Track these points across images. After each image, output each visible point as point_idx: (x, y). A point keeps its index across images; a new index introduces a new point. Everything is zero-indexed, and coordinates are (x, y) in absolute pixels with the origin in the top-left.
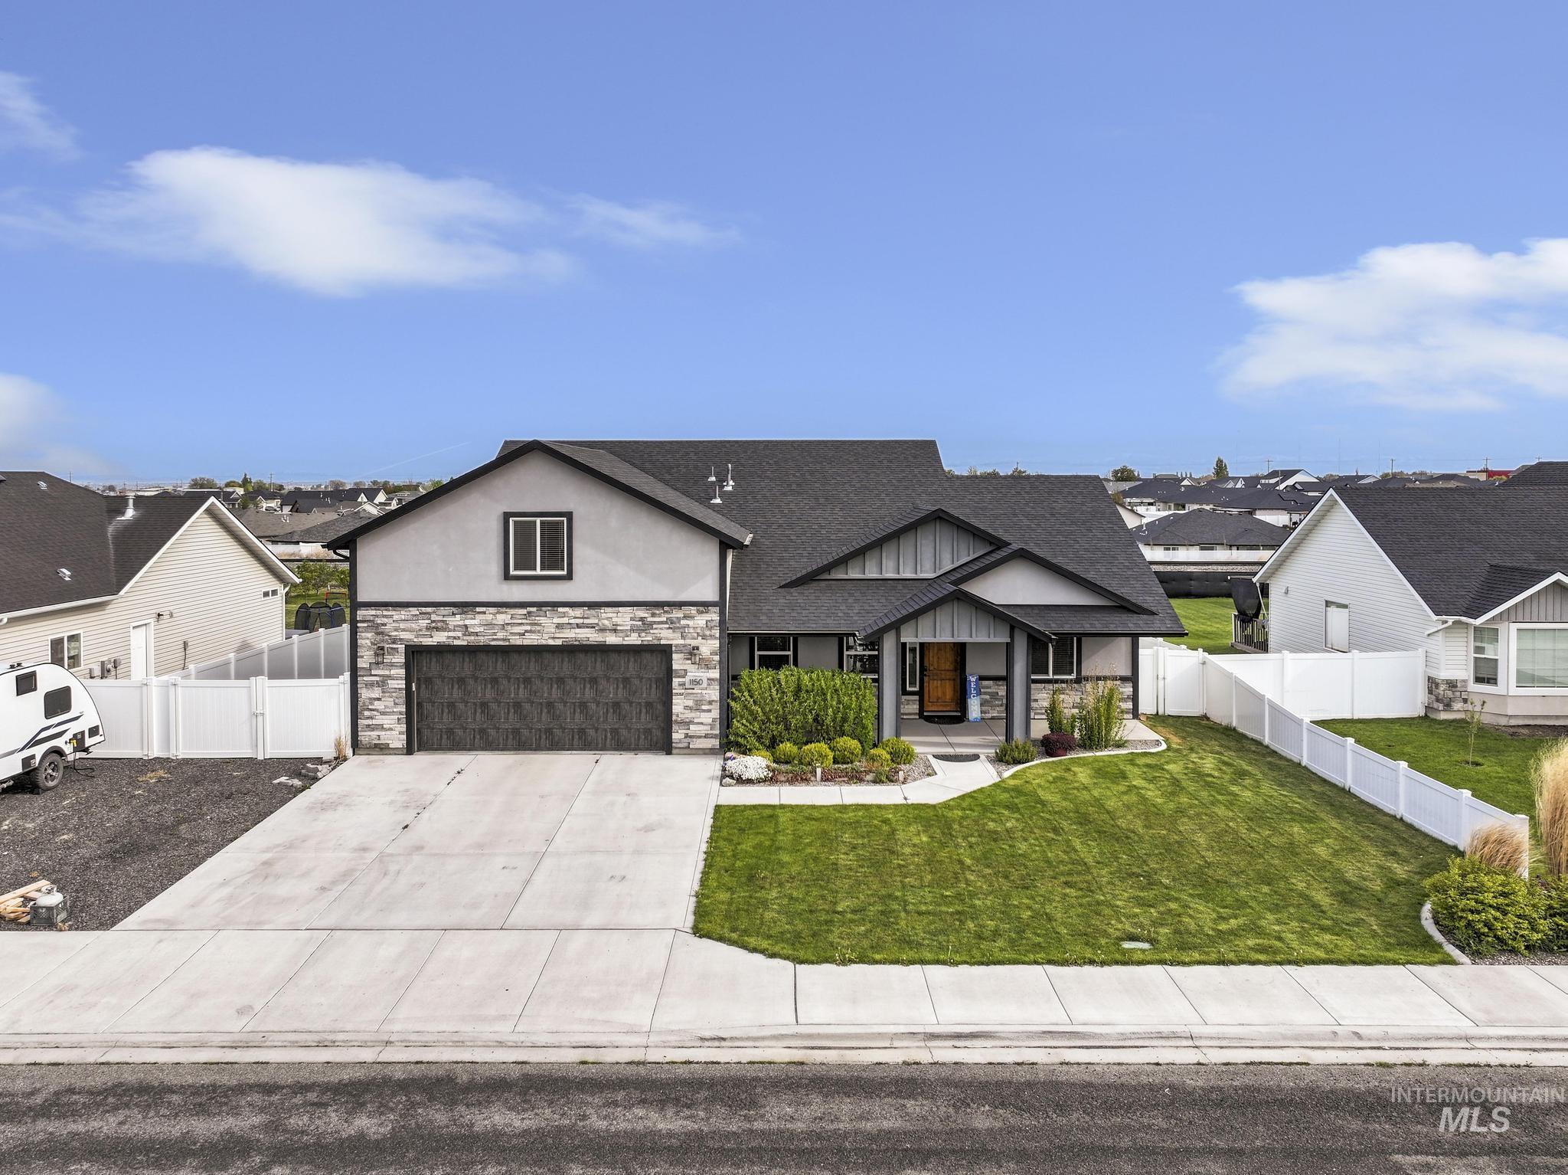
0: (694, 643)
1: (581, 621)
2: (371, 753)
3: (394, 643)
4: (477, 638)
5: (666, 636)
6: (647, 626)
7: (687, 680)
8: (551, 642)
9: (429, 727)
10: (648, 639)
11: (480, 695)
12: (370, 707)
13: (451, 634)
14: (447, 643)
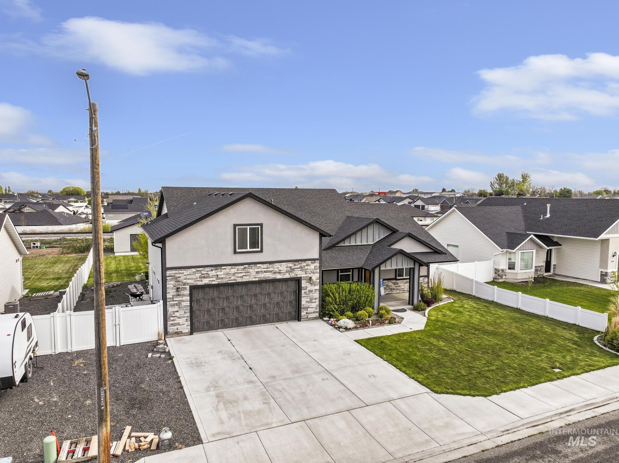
0: (310, 276)
1: (266, 270)
2: (173, 336)
3: (184, 285)
4: (222, 280)
5: (299, 273)
6: (292, 270)
7: (307, 291)
8: (254, 280)
9: (198, 321)
10: (292, 275)
11: (221, 305)
12: (173, 315)
13: (211, 279)
14: (209, 283)
